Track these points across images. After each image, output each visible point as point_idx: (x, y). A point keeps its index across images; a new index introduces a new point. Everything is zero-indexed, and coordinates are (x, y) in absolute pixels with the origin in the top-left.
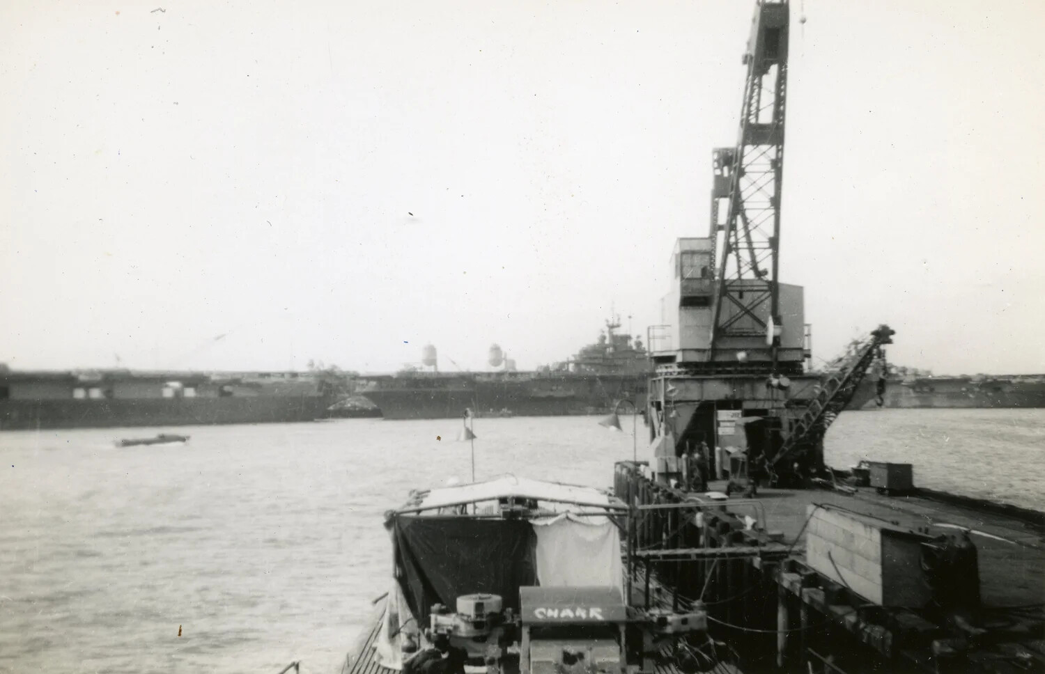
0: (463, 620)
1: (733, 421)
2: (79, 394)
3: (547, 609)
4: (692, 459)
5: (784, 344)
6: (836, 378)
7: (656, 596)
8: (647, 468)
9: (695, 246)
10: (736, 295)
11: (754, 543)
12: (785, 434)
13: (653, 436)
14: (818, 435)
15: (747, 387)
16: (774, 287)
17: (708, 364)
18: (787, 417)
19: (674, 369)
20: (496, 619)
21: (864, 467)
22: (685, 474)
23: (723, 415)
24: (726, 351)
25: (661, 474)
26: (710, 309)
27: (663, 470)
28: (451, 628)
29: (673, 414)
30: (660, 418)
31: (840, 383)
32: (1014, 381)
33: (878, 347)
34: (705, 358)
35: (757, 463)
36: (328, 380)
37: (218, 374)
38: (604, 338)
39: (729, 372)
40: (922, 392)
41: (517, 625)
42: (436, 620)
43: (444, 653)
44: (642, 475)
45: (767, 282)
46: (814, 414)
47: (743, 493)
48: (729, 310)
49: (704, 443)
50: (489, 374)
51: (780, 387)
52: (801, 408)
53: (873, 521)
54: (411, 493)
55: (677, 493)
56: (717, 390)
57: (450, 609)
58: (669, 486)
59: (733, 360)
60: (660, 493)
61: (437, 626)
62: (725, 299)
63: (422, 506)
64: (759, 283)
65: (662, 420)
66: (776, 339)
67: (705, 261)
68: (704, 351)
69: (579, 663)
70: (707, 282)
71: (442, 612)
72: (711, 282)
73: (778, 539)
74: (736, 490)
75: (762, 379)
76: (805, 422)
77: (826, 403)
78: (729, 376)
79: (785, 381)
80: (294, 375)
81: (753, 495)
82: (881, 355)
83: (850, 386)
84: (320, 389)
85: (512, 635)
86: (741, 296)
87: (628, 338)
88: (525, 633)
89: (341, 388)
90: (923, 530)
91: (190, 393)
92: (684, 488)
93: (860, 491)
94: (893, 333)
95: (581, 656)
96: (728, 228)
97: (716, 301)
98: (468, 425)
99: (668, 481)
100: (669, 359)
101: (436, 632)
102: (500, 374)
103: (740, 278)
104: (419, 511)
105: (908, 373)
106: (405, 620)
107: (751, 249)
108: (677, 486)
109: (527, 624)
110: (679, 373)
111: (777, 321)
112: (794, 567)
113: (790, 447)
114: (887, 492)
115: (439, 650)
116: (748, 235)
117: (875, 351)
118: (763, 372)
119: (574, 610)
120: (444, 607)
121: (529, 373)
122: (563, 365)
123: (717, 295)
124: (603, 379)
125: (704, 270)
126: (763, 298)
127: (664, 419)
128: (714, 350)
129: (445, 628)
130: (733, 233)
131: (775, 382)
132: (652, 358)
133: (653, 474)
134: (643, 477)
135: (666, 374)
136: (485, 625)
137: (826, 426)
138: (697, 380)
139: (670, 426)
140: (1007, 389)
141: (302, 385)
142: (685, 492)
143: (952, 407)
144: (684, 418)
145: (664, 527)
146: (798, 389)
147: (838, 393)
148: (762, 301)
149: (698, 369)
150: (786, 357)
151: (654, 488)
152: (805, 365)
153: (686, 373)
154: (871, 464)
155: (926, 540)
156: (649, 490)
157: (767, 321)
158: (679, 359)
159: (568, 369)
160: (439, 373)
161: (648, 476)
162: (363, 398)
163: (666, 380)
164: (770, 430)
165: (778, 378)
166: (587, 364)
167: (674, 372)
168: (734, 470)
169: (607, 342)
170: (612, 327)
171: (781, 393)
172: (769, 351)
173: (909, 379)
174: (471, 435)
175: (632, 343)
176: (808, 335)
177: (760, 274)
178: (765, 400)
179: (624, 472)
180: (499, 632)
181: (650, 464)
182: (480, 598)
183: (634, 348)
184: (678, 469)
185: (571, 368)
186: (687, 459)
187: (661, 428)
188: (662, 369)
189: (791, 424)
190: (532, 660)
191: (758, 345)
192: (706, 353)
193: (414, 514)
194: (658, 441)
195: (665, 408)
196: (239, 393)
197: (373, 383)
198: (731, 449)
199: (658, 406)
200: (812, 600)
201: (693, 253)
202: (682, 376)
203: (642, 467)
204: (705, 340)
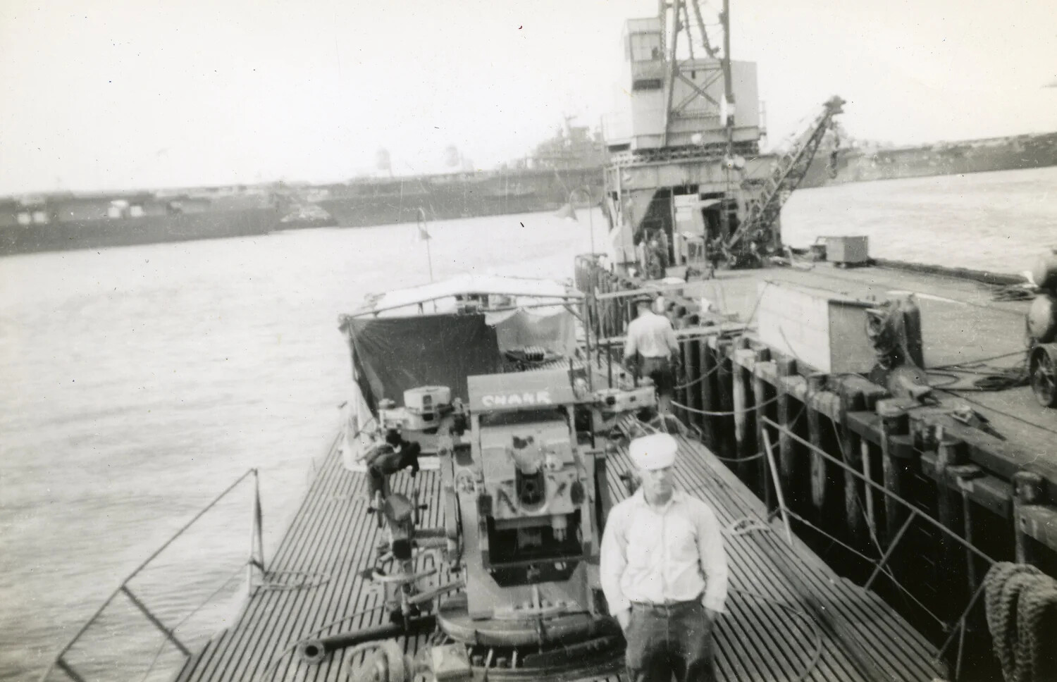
0: (411, 413)
1: (690, 206)
2: (24, 219)
3: (494, 396)
4: (650, 247)
5: (737, 124)
6: (789, 154)
7: (620, 380)
8: (606, 259)
9: (644, 27)
10: (688, 75)
11: (711, 324)
12: (742, 215)
13: (612, 226)
14: (774, 214)
15: (703, 170)
16: (726, 64)
17: (662, 150)
18: (742, 198)
19: (629, 157)
20: (446, 411)
21: (821, 243)
22: (643, 263)
23: (680, 201)
24: (679, 134)
25: (619, 264)
26: (662, 92)
27: (622, 260)
28: (400, 422)
29: (629, 203)
30: (617, 208)
31: (794, 159)
32: (974, 145)
33: (830, 119)
34: (659, 143)
35: (714, 246)
36: (281, 192)
37: (165, 191)
38: (560, 132)
39: (685, 156)
40: (885, 164)
41: (467, 414)
42: (384, 415)
43: (396, 446)
44: (602, 266)
45: (720, 60)
46: (769, 192)
47: (701, 277)
48: (682, 91)
49: (662, 231)
50: (445, 176)
51: (736, 168)
52: (757, 188)
53: (820, 293)
54: (365, 297)
55: (635, 282)
56: (672, 175)
57: (398, 403)
58: (628, 275)
59: (689, 143)
60: (619, 283)
61: (386, 421)
62: (678, 80)
63: (377, 308)
64: (711, 61)
65: (619, 210)
66: (730, 121)
67: (655, 42)
68: (658, 136)
69: (529, 447)
70: (658, 64)
71: (391, 407)
72: (662, 64)
73: (733, 318)
74: (694, 274)
75: (717, 162)
76: (760, 201)
77: (780, 181)
78: (686, 160)
79: (740, 161)
80: (242, 188)
81: (711, 277)
82: (833, 126)
83: (804, 162)
84: (271, 202)
85: (461, 425)
86: (693, 76)
87: (584, 130)
88: (474, 421)
89: (292, 198)
90: (871, 298)
91: (137, 212)
92: (642, 276)
93: (817, 267)
94: (844, 102)
95: (531, 440)
96: (676, 5)
97: (668, 82)
98: (424, 229)
99: (626, 271)
100: (624, 147)
101: (385, 427)
102: (455, 175)
103: (692, 58)
104: (376, 313)
105: (870, 146)
106: (365, 421)
107: (702, 26)
108: (637, 275)
109: (476, 412)
110: (635, 161)
111: (730, 99)
112: (747, 344)
113: (747, 227)
114: (843, 265)
115: (391, 445)
116: (697, 11)
117: (827, 123)
118: (720, 154)
119: (521, 396)
120: (392, 402)
121: (486, 173)
122: (520, 162)
123: (669, 76)
124: (563, 174)
125: (655, 52)
126: (716, 76)
127: (621, 209)
128: (669, 135)
129: (394, 422)
130: (682, 10)
131: (730, 162)
132: (605, 147)
133: (612, 265)
134: (603, 269)
135: (621, 162)
136: (434, 417)
137: (781, 204)
138: (652, 167)
139: (629, 215)
140: (968, 154)
141: (253, 198)
142: (644, 280)
143: (913, 176)
144: (642, 205)
145: (624, 316)
146: (754, 169)
147: (791, 171)
148: (714, 81)
149: (653, 156)
150: (740, 137)
151: (613, 278)
152: (761, 143)
153: (642, 160)
154: (829, 239)
155: (870, 306)
156: (609, 281)
157: (720, 99)
158: (634, 147)
159: (526, 165)
160: (393, 178)
161: (608, 267)
162: (317, 208)
163: (621, 169)
164: (727, 212)
165: (732, 158)
166: (545, 159)
167: (629, 160)
168: (692, 256)
169: (565, 134)
170: (569, 119)
171: (736, 174)
172: (723, 131)
173: (871, 151)
174: (426, 236)
175: (590, 135)
176: (764, 112)
177: (711, 52)
178: (722, 182)
179: (584, 265)
180: (448, 423)
181: (609, 255)
182: (428, 391)
183: (593, 139)
184: (636, 258)
185: (530, 165)
186: (645, 248)
187: (618, 218)
188: (617, 158)
189: (747, 204)
190: (483, 447)
191: (713, 126)
192: (662, 138)
193: (371, 317)
194: (616, 230)
195: (622, 198)
196: (188, 209)
197: (325, 192)
198: (687, 234)
199: (615, 196)
200: (764, 373)
201: (643, 34)
202: (637, 164)
203: (602, 259)
204: (660, 125)
